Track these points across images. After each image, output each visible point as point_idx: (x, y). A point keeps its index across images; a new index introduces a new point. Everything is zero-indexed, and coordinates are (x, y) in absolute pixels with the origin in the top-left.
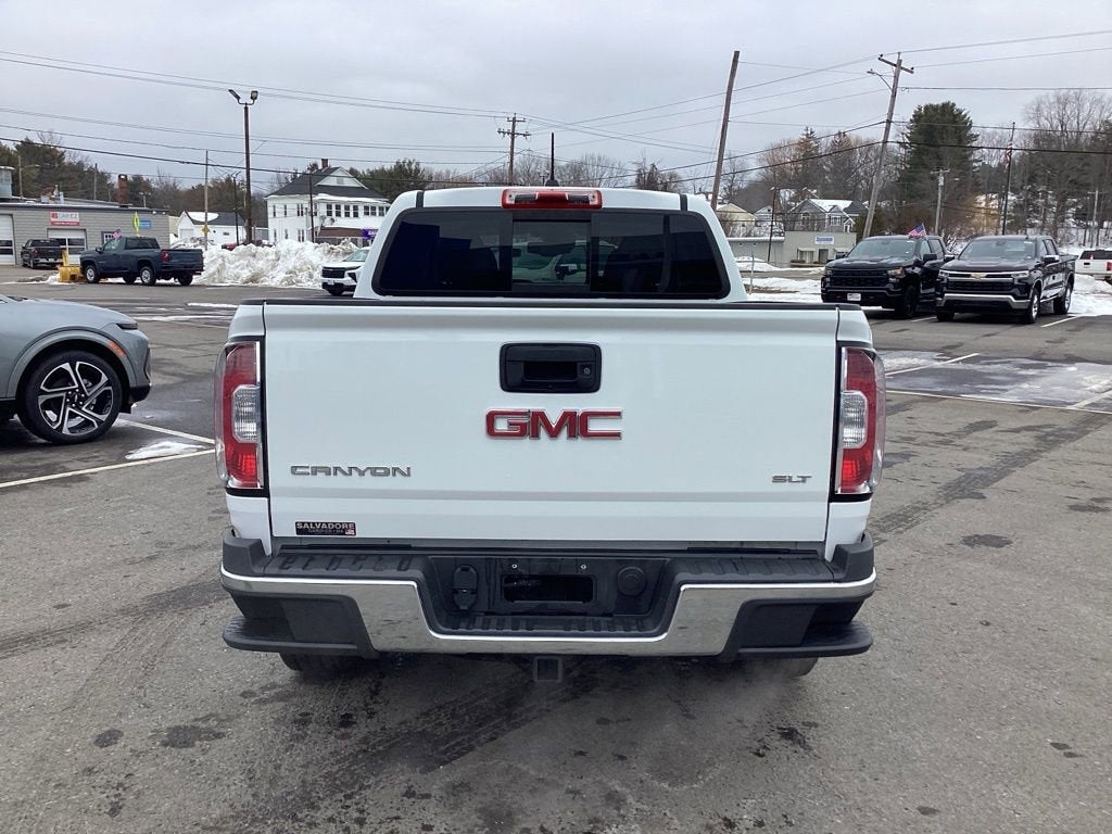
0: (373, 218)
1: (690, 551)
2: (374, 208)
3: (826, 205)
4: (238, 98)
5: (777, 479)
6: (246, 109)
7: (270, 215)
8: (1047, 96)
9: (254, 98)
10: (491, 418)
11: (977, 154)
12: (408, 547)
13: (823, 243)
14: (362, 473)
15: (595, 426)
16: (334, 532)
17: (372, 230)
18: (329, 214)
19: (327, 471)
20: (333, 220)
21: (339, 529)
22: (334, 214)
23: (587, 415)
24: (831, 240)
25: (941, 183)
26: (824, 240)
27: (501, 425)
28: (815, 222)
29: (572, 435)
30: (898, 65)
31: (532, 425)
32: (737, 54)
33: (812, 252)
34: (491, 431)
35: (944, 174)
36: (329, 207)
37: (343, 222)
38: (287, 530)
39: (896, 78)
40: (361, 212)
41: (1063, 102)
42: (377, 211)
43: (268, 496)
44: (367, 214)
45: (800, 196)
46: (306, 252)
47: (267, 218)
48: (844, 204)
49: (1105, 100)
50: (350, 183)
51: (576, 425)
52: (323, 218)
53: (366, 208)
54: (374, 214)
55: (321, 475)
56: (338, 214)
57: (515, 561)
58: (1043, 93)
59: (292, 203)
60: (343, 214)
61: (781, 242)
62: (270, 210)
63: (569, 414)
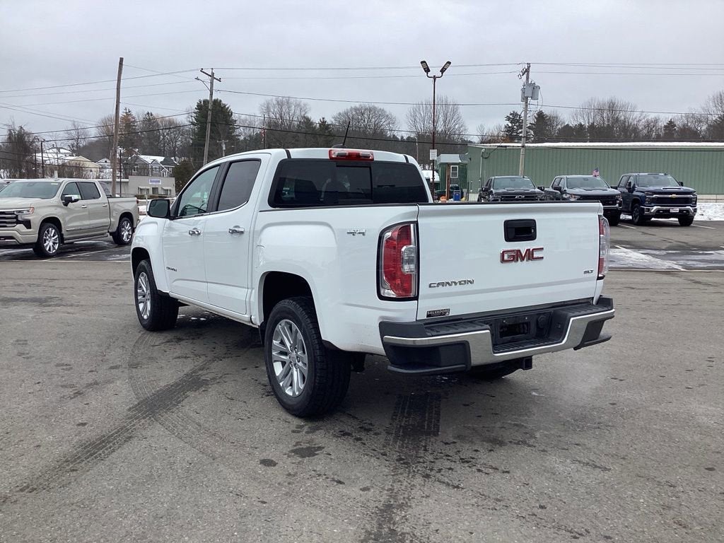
3: (148, 159)
5: (585, 272)
8: (272, 100)
11: (237, 132)
12: (462, 319)
13: (154, 183)
14: (455, 283)
15: (536, 254)
16: (441, 314)
19: (443, 284)
21: (443, 313)
23: (533, 250)
24: (159, 182)
25: (224, 148)
26: (154, 181)
27: (506, 258)
28: (145, 170)
29: (529, 259)
30: (212, 76)
31: (516, 256)
32: (121, 60)
33: (148, 189)
34: (503, 261)
35: (225, 143)
38: (422, 316)
39: (212, 83)
41: (280, 104)
43: (417, 300)
45: (130, 153)
48: (160, 159)
49: (302, 104)
51: (530, 255)
55: (440, 286)
57: (504, 319)
58: (269, 98)
61: (127, 182)
63: (528, 250)
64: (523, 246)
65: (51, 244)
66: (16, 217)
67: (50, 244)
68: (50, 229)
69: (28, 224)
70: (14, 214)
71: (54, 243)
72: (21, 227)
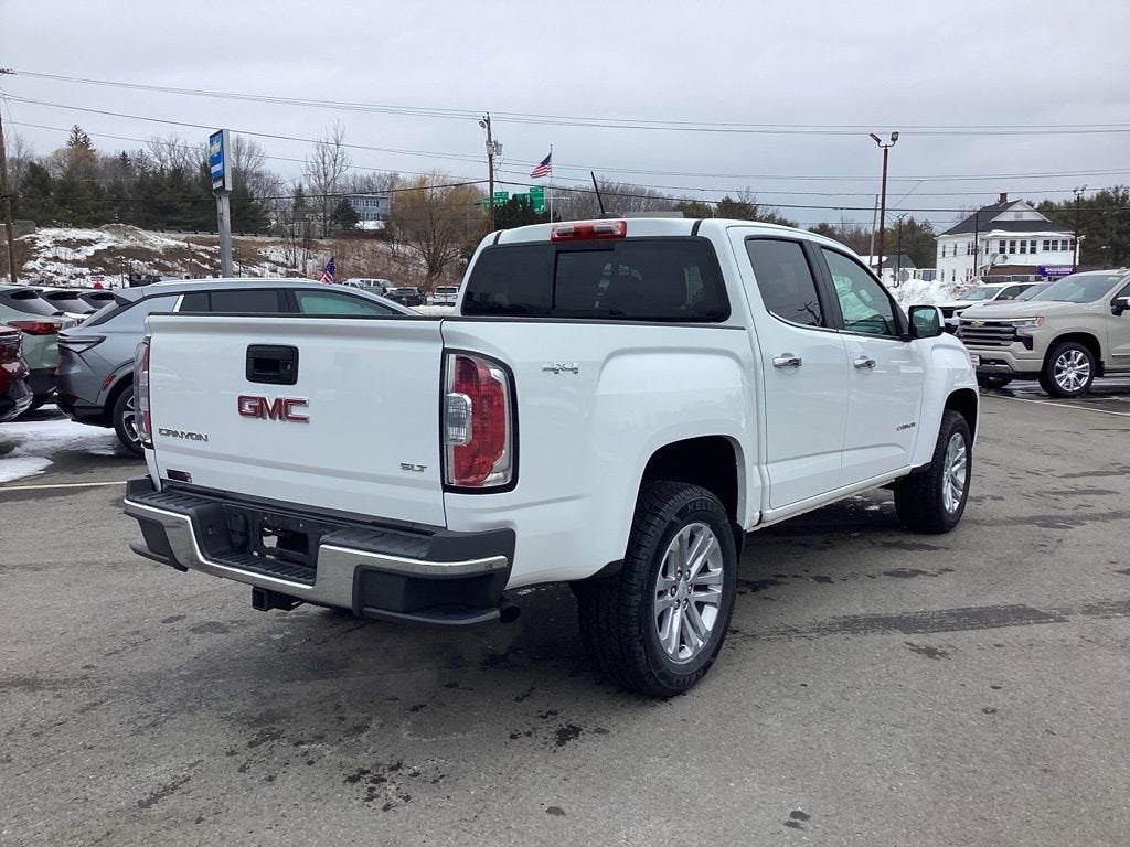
0: (1054, 253)
1: (373, 524)
2: (1055, 243)
4: (879, 141)
5: (405, 466)
6: (886, 151)
7: (939, 255)
9: (894, 140)
10: (242, 400)
14: (187, 437)
15: (296, 411)
16: (182, 478)
17: (1049, 267)
18: (1002, 251)
19: (175, 434)
20: (1005, 258)
21: (185, 477)
22: (1007, 251)
23: (288, 402)
27: (247, 408)
29: (281, 418)
31: (259, 409)
34: (242, 412)
36: (1003, 243)
37: (1017, 259)
38: (165, 474)
40: (1040, 246)
42: (1060, 246)
43: (154, 449)
44: (1048, 249)
46: (931, 292)
47: (935, 259)
50: (1028, 216)
51: (282, 410)
52: (994, 255)
53: (1046, 242)
54: (1055, 249)
55: (171, 436)
56: (1012, 251)
59: (964, 241)
60: (1018, 250)
62: (940, 250)
63: (278, 401)
64: (271, 392)
65: (1072, 376)
66: (1014, 332)
67: (1070, 374)
68: (1073, 352)
69: (1028, 342)
70: (1011, 326)
71: (1080, 377)
72: (1019, 347)
